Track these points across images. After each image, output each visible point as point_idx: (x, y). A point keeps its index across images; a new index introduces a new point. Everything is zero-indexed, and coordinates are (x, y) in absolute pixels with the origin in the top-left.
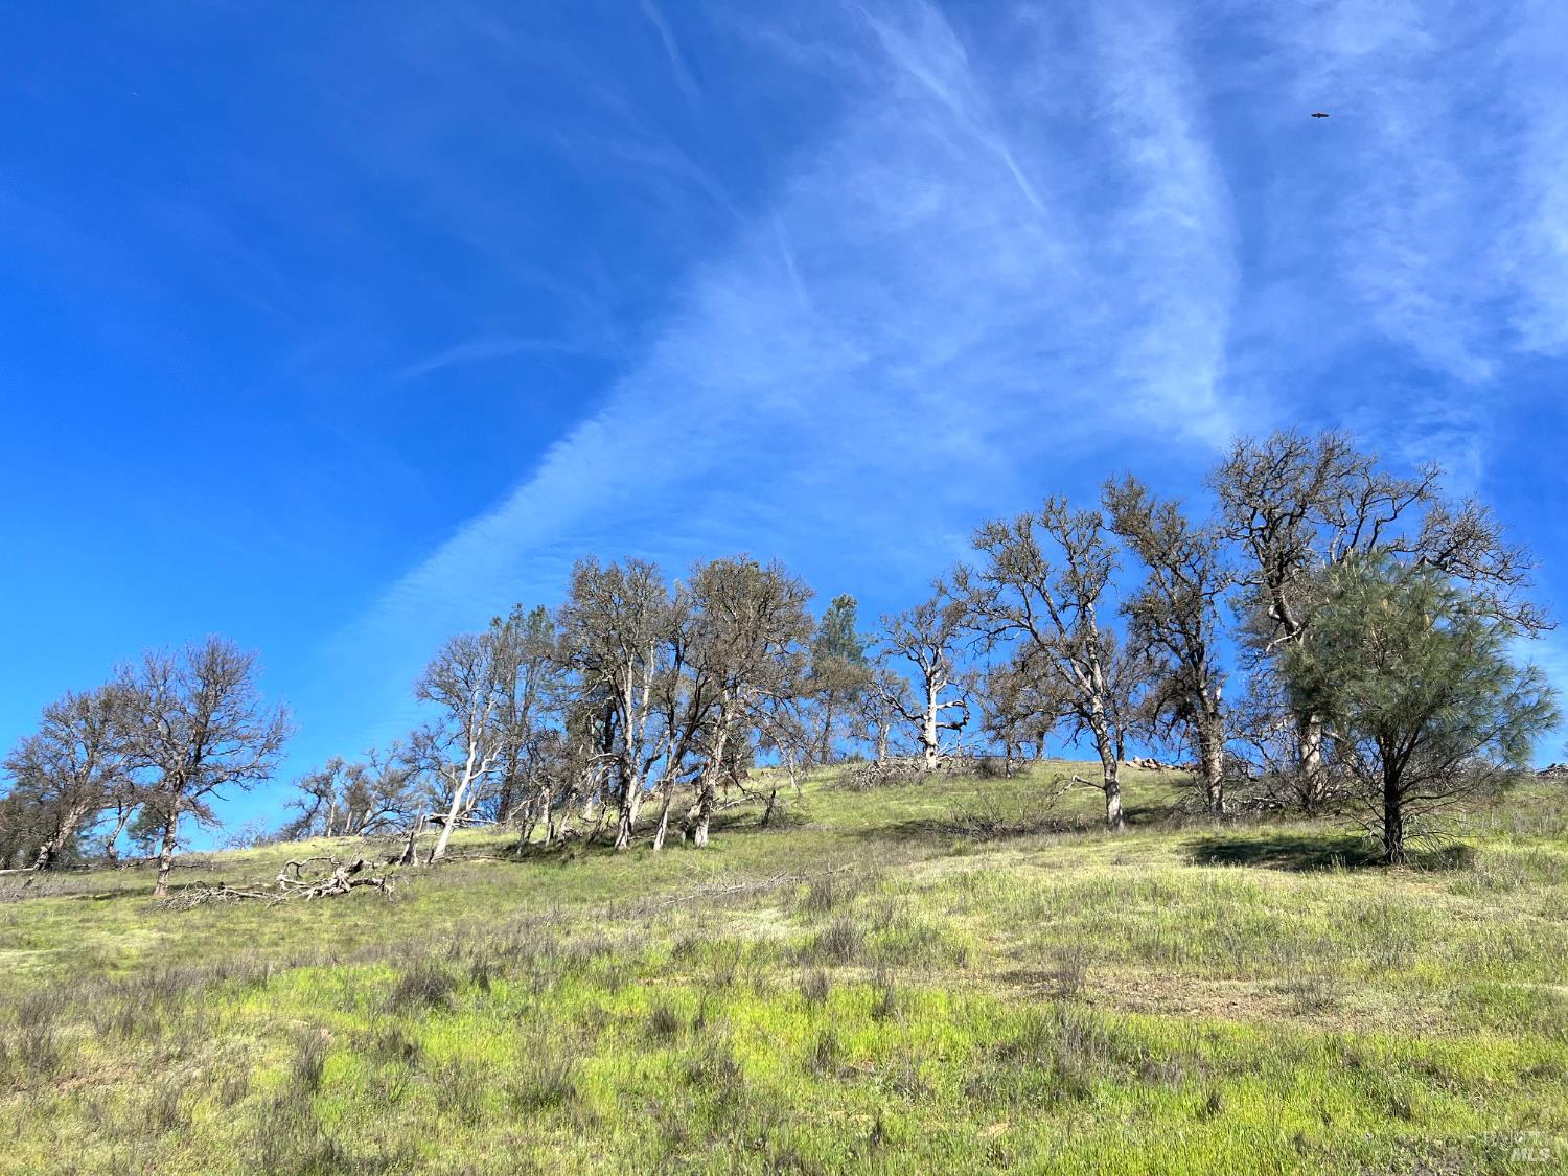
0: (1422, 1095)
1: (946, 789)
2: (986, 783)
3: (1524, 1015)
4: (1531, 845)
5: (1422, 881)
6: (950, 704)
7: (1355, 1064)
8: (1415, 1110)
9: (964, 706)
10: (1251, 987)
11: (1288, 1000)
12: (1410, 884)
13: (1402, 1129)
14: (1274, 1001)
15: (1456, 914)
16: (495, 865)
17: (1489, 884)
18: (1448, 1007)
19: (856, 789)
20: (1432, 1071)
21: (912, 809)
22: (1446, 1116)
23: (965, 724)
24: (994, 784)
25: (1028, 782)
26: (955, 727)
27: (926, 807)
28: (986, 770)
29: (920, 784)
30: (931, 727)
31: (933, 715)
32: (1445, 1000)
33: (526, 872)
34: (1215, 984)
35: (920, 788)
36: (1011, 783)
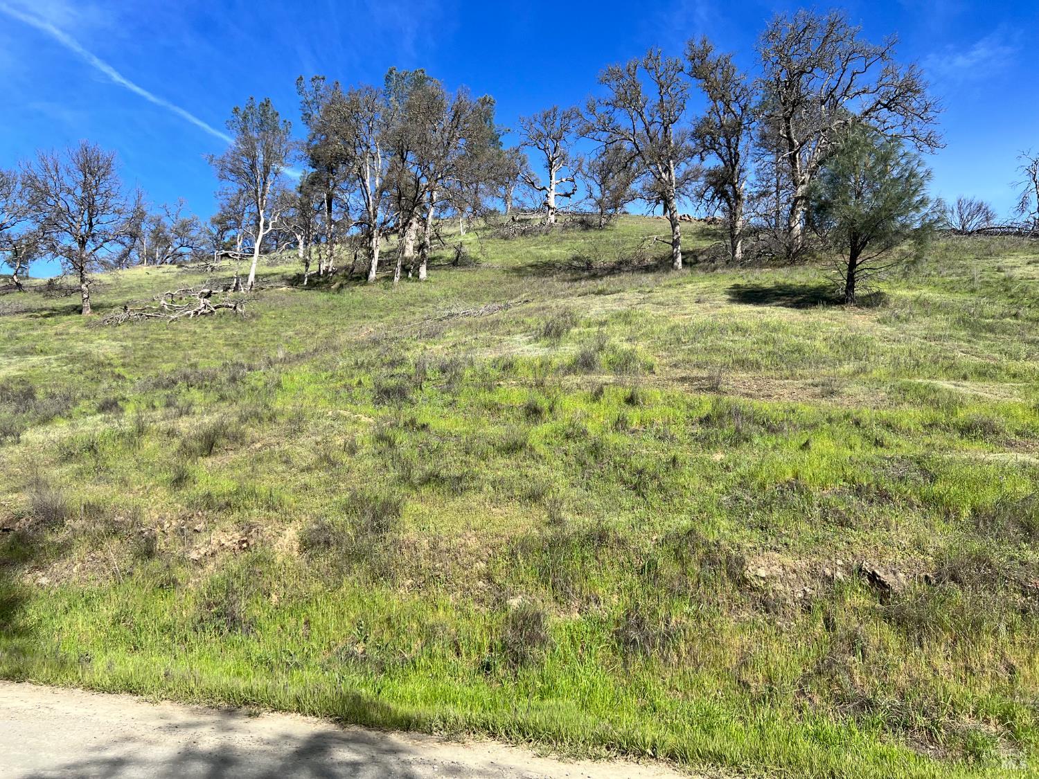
0: (888, 437)
1: (563, 238)
2: (587, 234)
3: (923, 397)
4: (916, 289)
5: (863, 314)
6: (564, 180)
7: (857, 423)
8: (886, 443)
9: (573, 181)
10: (799, 383)
11: (818, 390)
12: (857, 316)
13: (881, 451)
14: (810, 390)
15: (885, 338)
16: (294, 291)
17: (898, 317)
18: (890, 393)
19: (506, 238)
20: (889, 426)
21: (546, 253)
22: (898, 446)
23: (573, 193)
24: (592, 234)
25: (613, 233)
26: (567, 195)
27: (554, 251)
28: (586, 225)
29: (547, 234)
30: (552, 195)
31: (553, 187)
32: (888, 390)
33: (318, 297)
34: (782, 382)
35: (547, 237)
36: (602, 233)
